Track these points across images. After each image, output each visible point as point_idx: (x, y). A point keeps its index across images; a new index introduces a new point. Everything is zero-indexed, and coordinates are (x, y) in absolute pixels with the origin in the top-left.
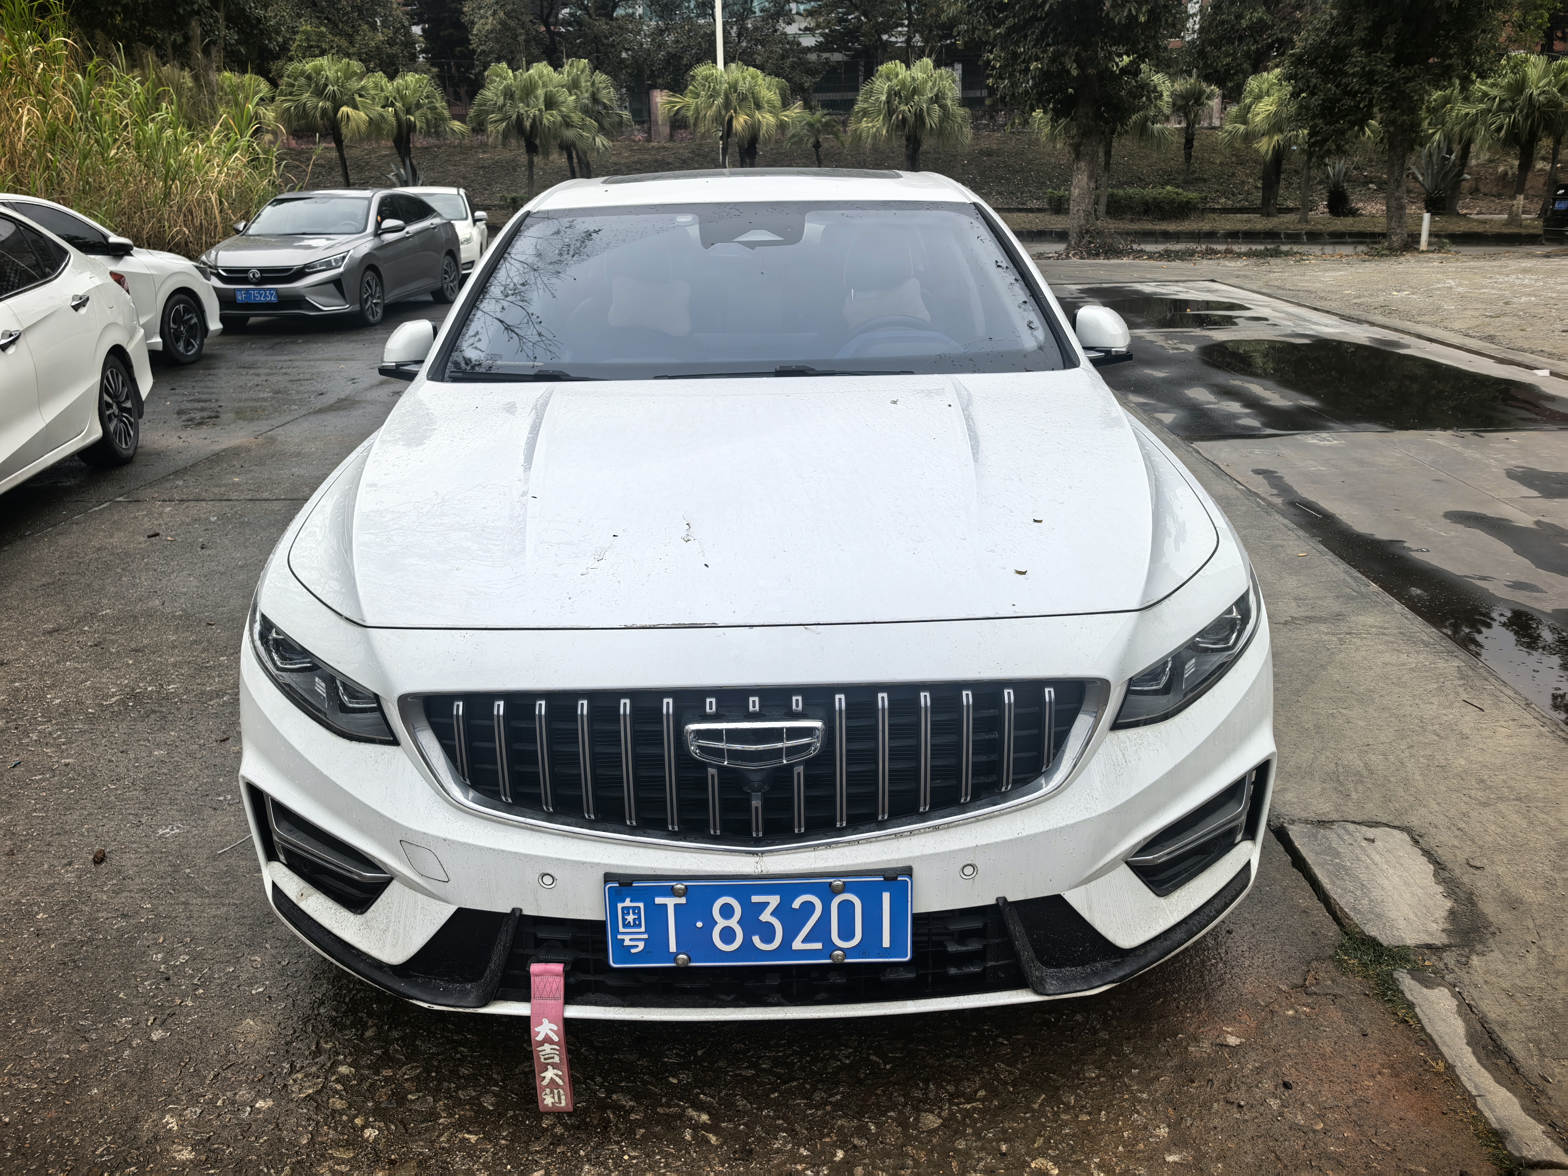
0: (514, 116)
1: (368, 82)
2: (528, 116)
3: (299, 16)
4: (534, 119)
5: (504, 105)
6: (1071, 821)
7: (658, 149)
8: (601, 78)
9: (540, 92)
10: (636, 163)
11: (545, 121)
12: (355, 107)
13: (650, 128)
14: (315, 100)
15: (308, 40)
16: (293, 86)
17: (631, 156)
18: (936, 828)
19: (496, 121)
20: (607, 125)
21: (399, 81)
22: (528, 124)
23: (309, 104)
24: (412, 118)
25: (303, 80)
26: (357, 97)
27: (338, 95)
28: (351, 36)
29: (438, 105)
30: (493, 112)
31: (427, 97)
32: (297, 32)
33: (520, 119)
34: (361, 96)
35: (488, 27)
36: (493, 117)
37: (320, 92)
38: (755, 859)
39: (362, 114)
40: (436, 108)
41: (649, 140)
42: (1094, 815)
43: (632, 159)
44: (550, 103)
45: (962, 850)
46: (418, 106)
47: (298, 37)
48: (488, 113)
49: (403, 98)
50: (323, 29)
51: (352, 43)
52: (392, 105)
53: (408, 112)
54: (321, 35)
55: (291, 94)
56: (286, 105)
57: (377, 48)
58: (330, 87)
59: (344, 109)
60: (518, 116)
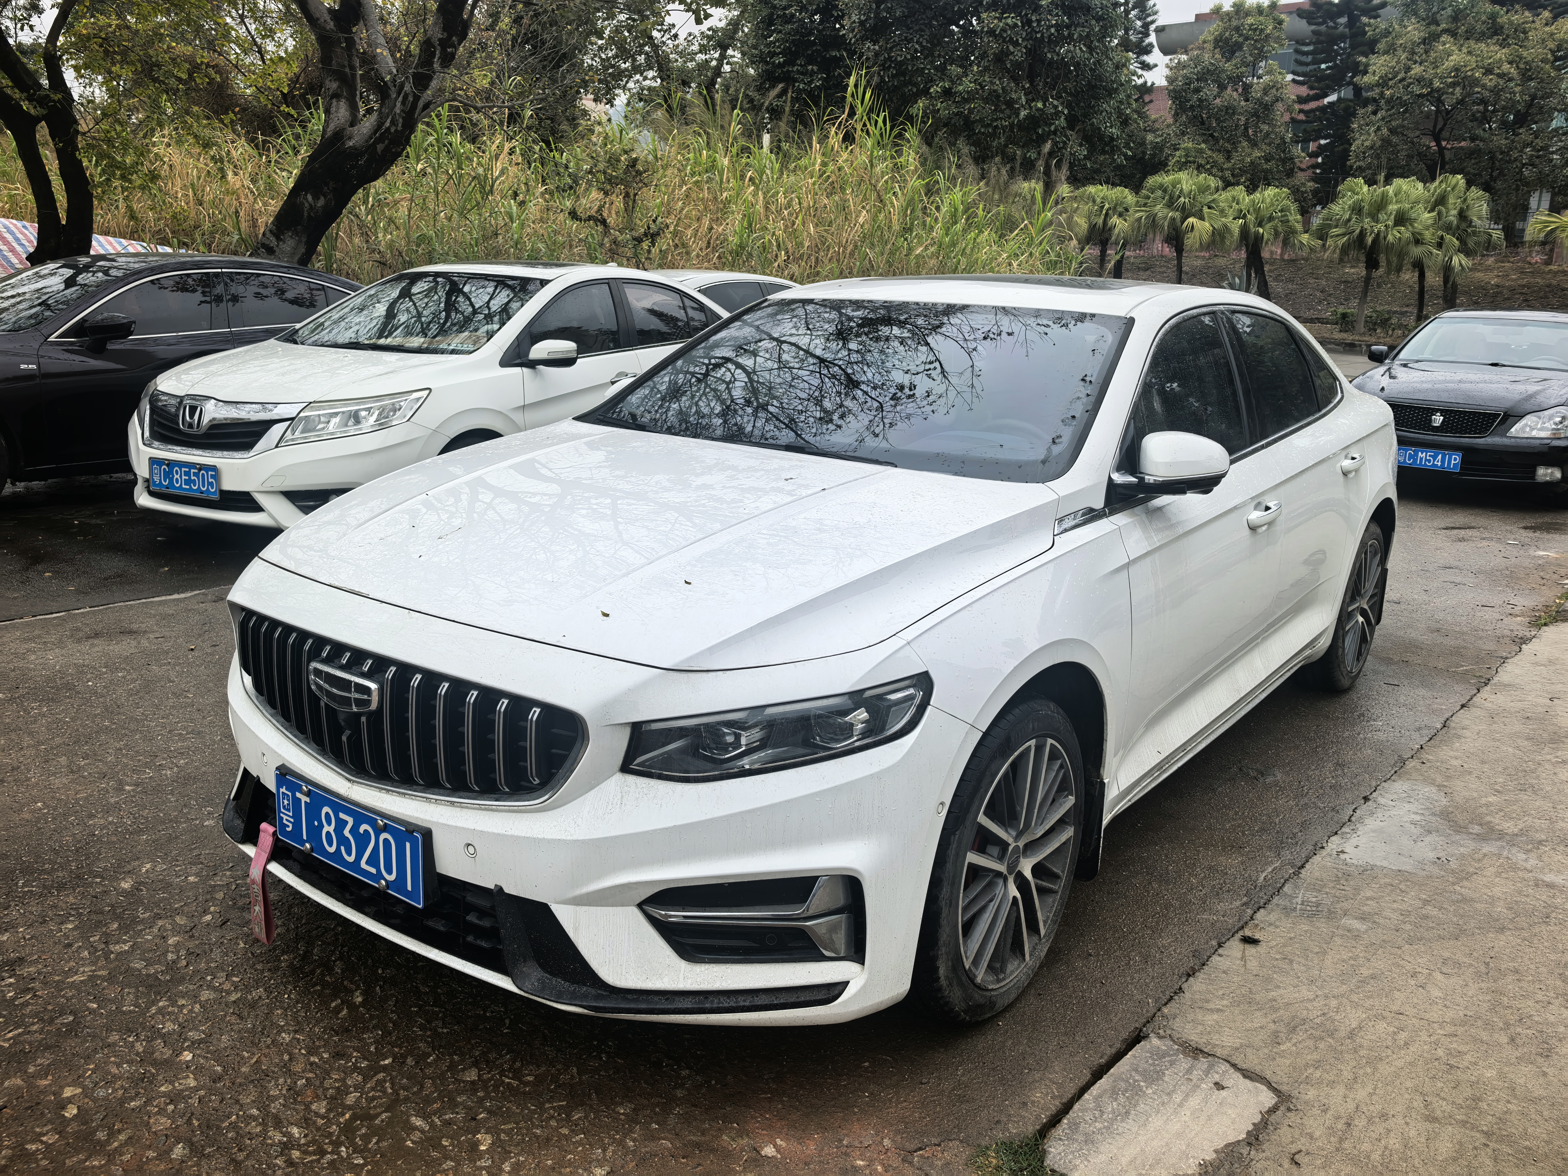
0: (1358, 231)
1: (1224, 196)
2: (1372, 232)
3: (1183, 134)
4: (1378, 234)
5: (1349, 220)
6: (549, 837)
7: (1556, 273)
8: (1475, 193)
9: (1393, 207)
10: (1524, 286)
11: (1390, 238)
12: (1202, 218)
13: (1552, 250)
14: (1165, 211)
15: (1187, 156)
16: (1149, 198)
17: (1519, 278)
18: (452, 803)
19: (1337, 236)
20: (1471, 244)
21: (1257, 195)
22: (1369, 240)
23: (1160, 214)
24: (1261, 230)
25: (1159, 193)
26: (1206, 210)
27: (1188, 206)
28: (1228, 152)
29: (1291, 218)
30: (1336, 226)
31: (1281, 211)
32: (1178, 149)
33: (1362, 234)
34: (1209, 208)
35: (1367, 143)
36: (1335, 231)
37: (1170, 205)
38: (348, 784)
39: (1207, 224)
40: (1288, 221)
41: (1548, 263)
42: (569, 838)
43: (1520, 282)
44: (1401, 219)
45: (464, 829)
46: (1271, 219)
47: (1178, 153)
48: (1330, 227)
49: (1258, 210)
50: (1203, 146)
51: (1228, 158)
52: (1244, 217)
53: (1260, 225)
54: (1201, 151)
55: (1145, 205)
56: (1138, 215)
57: (1252, 163)
58: (1182, 199)
59: (1191, 220)
60: (1361, 231)
